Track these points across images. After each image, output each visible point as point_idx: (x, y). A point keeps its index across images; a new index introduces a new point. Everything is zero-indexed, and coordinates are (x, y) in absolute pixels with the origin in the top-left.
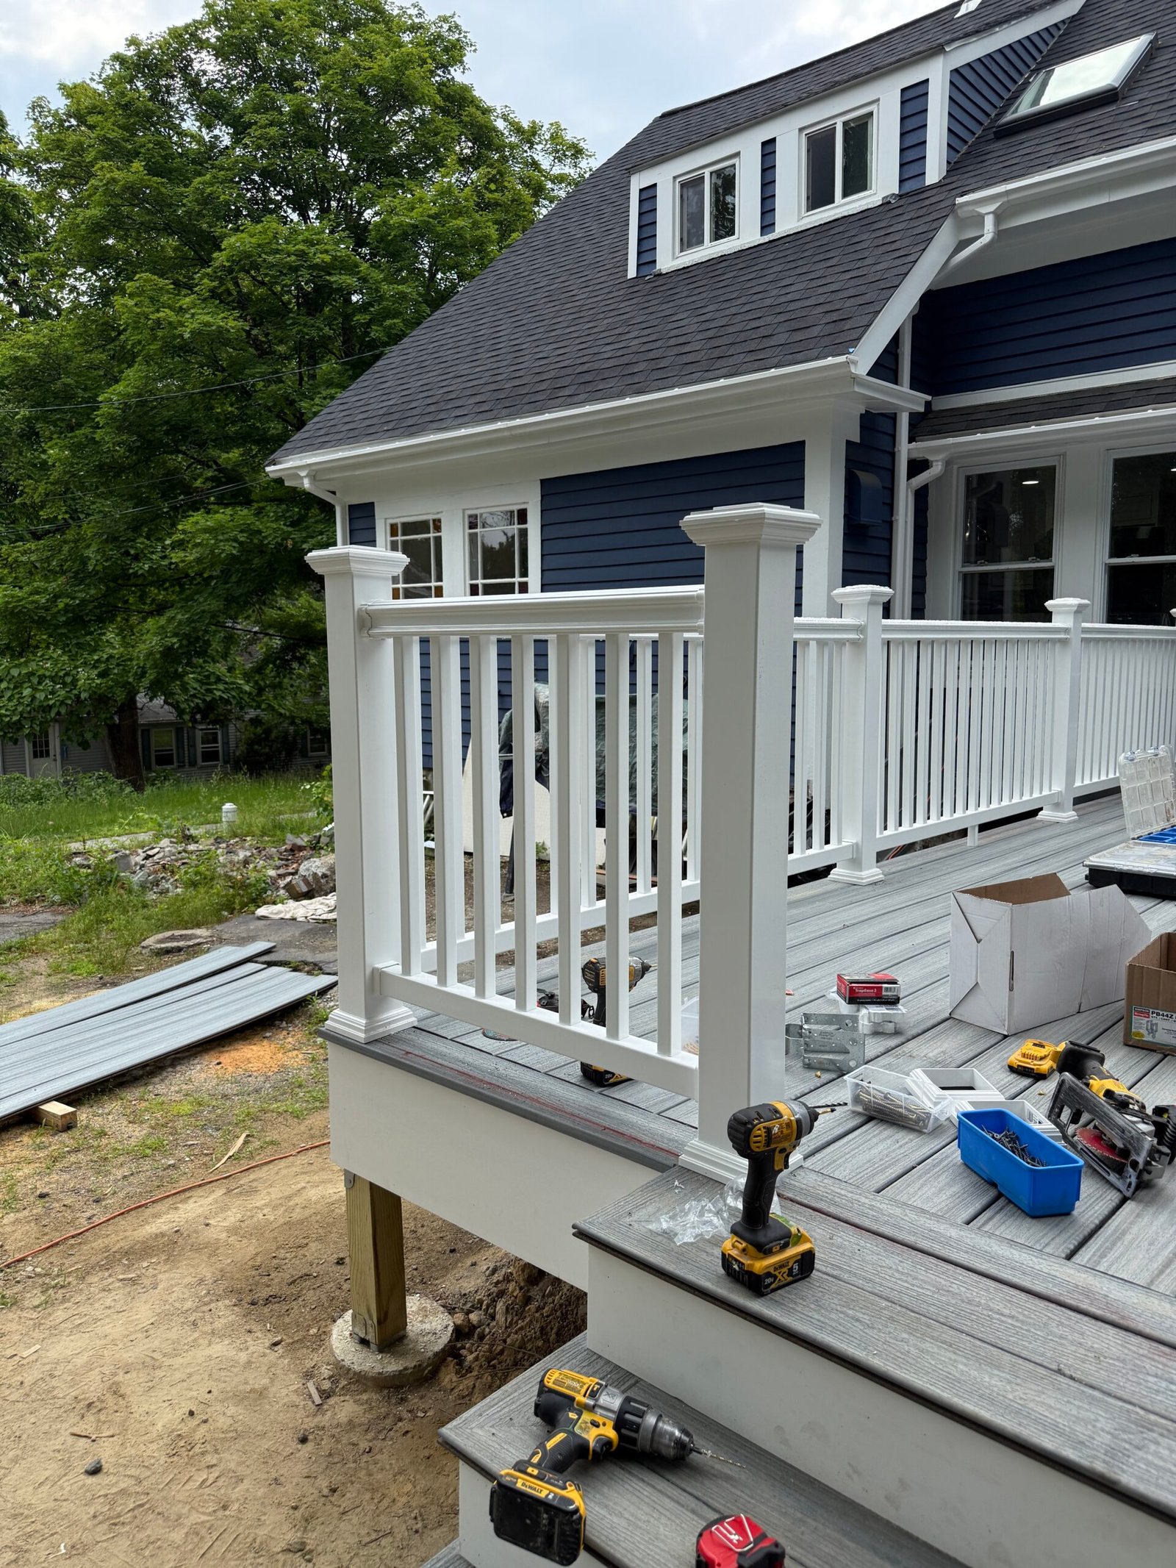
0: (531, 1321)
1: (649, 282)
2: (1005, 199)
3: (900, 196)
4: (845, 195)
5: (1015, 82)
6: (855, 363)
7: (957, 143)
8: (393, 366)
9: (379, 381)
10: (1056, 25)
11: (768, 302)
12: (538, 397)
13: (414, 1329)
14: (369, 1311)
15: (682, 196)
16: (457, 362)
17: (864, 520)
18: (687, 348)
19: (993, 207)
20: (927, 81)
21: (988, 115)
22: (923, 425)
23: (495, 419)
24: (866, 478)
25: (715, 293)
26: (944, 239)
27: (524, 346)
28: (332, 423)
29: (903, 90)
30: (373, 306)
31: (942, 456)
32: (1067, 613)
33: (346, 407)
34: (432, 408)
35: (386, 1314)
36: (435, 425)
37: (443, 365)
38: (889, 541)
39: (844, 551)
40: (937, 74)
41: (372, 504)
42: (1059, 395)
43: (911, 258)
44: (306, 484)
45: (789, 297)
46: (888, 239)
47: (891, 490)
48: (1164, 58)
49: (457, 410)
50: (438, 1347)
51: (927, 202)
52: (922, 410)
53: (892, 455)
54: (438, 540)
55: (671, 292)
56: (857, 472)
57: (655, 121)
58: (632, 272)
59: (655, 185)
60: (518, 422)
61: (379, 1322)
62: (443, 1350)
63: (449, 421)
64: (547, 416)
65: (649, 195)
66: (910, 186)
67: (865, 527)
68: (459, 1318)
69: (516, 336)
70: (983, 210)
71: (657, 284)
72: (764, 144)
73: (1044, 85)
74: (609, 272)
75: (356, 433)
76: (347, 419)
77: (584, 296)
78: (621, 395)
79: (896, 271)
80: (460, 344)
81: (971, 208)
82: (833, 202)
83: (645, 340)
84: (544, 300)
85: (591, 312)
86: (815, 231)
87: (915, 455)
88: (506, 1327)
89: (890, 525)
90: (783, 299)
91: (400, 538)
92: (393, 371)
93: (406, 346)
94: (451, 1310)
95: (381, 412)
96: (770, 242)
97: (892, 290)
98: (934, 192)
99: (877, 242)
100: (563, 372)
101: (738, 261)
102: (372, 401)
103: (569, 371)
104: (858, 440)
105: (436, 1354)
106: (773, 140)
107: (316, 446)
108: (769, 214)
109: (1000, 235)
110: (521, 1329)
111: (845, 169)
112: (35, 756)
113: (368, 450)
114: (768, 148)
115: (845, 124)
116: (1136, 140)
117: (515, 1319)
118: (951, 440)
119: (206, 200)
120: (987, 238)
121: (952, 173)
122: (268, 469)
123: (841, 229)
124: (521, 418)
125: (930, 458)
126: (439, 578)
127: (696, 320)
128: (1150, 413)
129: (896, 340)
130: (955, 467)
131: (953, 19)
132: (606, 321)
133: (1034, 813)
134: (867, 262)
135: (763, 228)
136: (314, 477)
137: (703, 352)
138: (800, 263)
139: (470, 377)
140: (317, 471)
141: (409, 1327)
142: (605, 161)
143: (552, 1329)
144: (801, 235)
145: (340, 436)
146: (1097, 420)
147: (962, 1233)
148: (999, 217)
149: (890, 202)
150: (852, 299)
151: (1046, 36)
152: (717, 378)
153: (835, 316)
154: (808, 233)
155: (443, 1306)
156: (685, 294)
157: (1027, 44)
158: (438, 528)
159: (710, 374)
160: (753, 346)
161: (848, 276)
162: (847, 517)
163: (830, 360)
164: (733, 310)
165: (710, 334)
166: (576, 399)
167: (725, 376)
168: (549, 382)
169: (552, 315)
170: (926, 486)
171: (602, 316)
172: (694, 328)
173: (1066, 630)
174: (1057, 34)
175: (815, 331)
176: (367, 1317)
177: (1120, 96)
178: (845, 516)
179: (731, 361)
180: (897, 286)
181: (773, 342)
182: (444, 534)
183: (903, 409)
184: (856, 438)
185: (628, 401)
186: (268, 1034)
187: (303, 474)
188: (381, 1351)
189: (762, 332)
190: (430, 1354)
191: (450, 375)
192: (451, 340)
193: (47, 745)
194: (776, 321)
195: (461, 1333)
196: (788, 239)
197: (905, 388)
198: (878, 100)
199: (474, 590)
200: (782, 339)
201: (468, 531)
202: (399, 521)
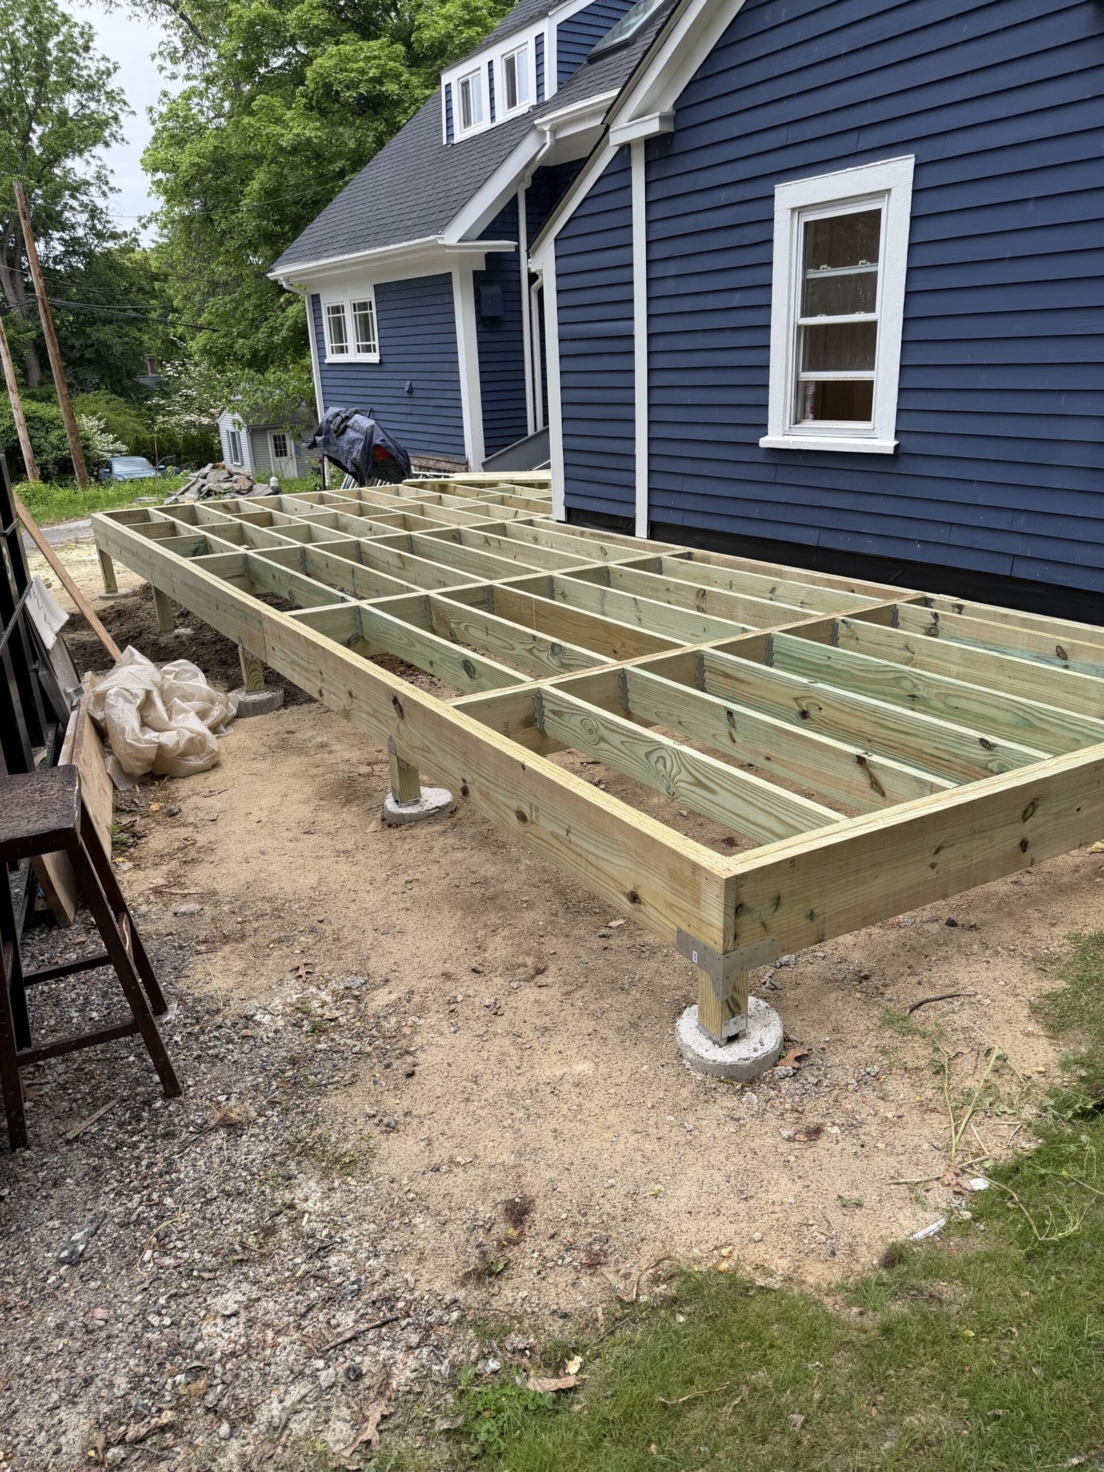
1: (447, 150)
2: (553, 122)
3: (535, 107)
4: (520, 101)
12: (362, 239)
15: (461, 92)
16: (359, 202)
17: (484, 314)
19: (548, 127)
20: (546, 32)
24: (489, 290)
26: (528, 146)
29: (536, 37)
34: (330, 240)
36: (326, 254)
37: (354, 204)
38: (521, 322)
39: (479, 332)
40: (548, 28)
41: (319, 295)
43: (496, 166)
44: (284, 283)
49: (336, 244)
53: (519, 272)
54: (344, 318)
56: (485, 287)
58: (445, 143)
59: (450, 84)
60: (347, 257)
63: (331, 251)
65: (449, 89)
66: (540, 102)
67: (497, 317)
70: (546, 128)
78: (379, 245)
80: (370, 185)
81: (541, 127)
82: (515, 104)
89: (520, 312)
91: (331, 316)
95: (317, 238)
96: (490, 130)
97: (476, 191)
103: (377, 223)
104: (483, 268)
106: (492, 61)
107: (288, 263)
108: (493, 109)
109: (557, 143)
112: (277, 456)
114: (490, 63)
115: (517, 55)
119: (303, 24)
120: (547, 147)
121: (559, 92)
122: (269, 275)
124: (349, 254)
126: (346, 341)
135: (491, 118)
136: (287, 280)
140: (290, 276)
148: (554, 132)
149: (530, 111)
152: (405, 240)
158: (343, 311)
162: (478, 312)
163: (432, 237)
177: (630, 44)
180: (479, 188)
182: (345, 314)
184: (482, 266)
187: (285, 277)
193: (285, 447)
198: (527, 43)
201: (353, 313)
202: (330, 305)
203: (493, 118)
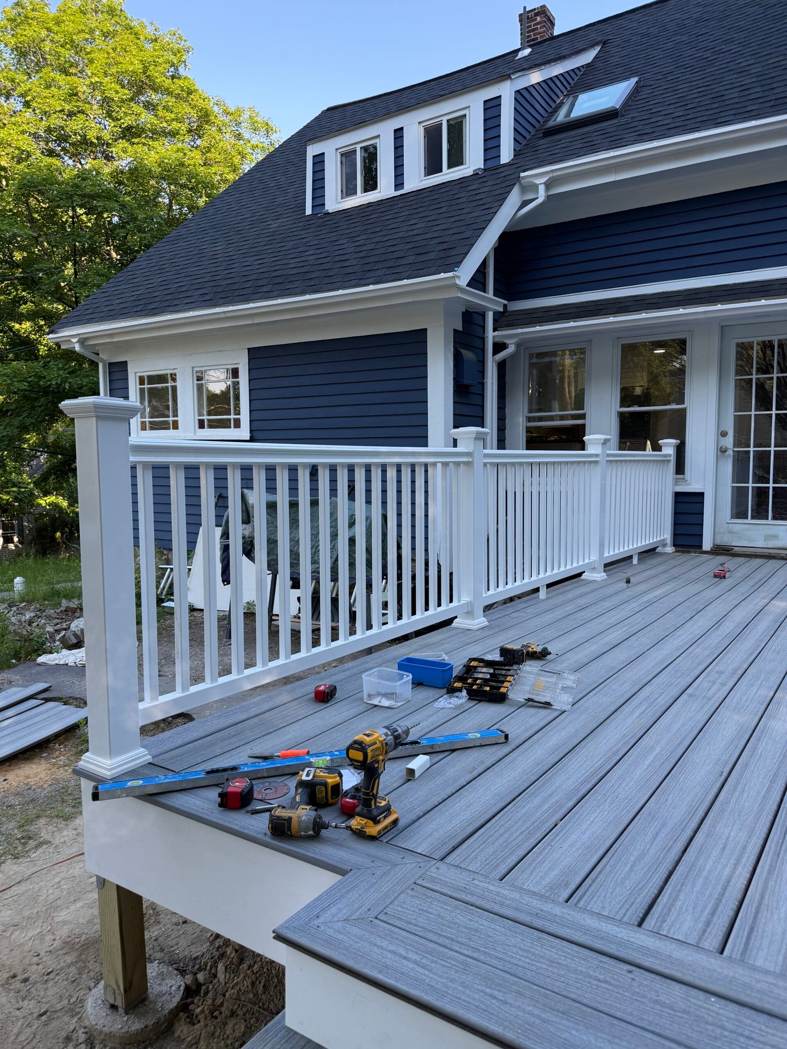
0: (244, 977)
1: (320, 218)
2: (551, 175)
3: (485, 170)
4: (449, 167)
5: (555, 102)
6: (459, 277)
7: (520, 138)
8: (141, 267)
9: (130, 277)
10: (578, 68)
11: (401, 235)
12: (245, 292)
13: (154, 991)
14: (117, 983)
15: (341, 162)
16: (186, 266)
17: (466, 382)
18: (347, 263)
19: (544, 180)
20: (500, 96)
21: (539, 122)
22: (503, 320)
23: (215, 305)
24: (468, 354)
25: (365, 227)
26: (514, 198)
27: (235, 257)
28: (96, 305)
29: (485, 102)
30: (129, 224)
31: (514, 341)
32: (598, 443)
33: (107, 294)
34: (169, 297)
35: (131, 983)
36: (171, 309)
37: (176, 268)
38: (482, 395)
39: (454, 402)
40: (506, 91)
41: (126, 362)
42: (587, 302)
43: (493, 210)
44: (77, 348)
45: (415, 232)
46: (478, 197)
47: (482, 362)
48: (645, 93)
49: (187, 299)
50: (173, 1005)
51: (502, 175)
52: (501, 310)
53: (483, 340)
54: (174, 389)
55: (337, 225)
56: (461, 350)
57: (323, 112)
58: (309, 211)
59: (324, 153)
60: (231, 308)
61: (125, 991)
62: (176, 1007)
63: (182, 306)
64: (251, 305)
65: (319, 160)
66: (491, 164)
67: (467, 386)
68: (189, 978)
69: (229, 250)
70: (537, 181)
71: (326, 219)
72: (395, 131)
73: (573, 105)
74: (294, 210)
75: (114, 313)
76: (107, 303)
77: (276, 225)
78: (303, 293)
79: (484, 218)
80: (188, 254)
81: (530, 180)
82: (441, 171)
83: (319, 256)
84: (247, 227)
85: (281, 236)
86: (430, 189)
87: (497, 340)
88: (226, 983)
89: (482, 385)
90: (411, 233)
91: (146, 386)
92: (142, 271)
93: (151, 254)
94: (182, 972)
95: (133, 299)
96: (401, 195)
97: (481, 230)
98: (506, 168)
99: (471, 199)
100: (262, 276)
101: (380, 207)
102: (126, 291)
103: (266, 275)
104: (461, 329)
105: (171, 1012)
106: (402, 129)
107: (84, 321)
108: (400, 177)
109: (549, 198)
110: (237, 984)
111: (449, 151)
113: (123, 324)
114: (399, 134)
115: (448, 121)
116: (631, 142)
117: (232, 976)
118: (520, 331)
120: (540, 200)
121: (517, 157)
122: (49, 337)
123: (447, 189)
124: (233, 306)
125: (507, 342)
126: (176, 415)
127: (353, 244)
128: (644, 315)
129: (484, 263)
130: (523, 348)
131: (514, 60)
132: (292, 243)
133: (580, 575)
134: (466, 211)
135: (396, 186)
136: (82, 341)
137: (358, 267)
138: (421, 210)
139: (196, 277)
140: (86, 339)
141: (150, 990)
142: (290, 137)
143: (260, 983)
144: (421, 192)
145: (102, 315)
146: (611, 319)
147: (564, 910)
148: (548, 185)
149: (478, 174)
150: (456, 236)
151: (572, 74)
152: (368, 285)
153: (445, 246)
154: (426, 191)
155: (177, 970)
156: (345, 227)
157: (561, 78)
158: (174, 380)
159: (363, 282)
160: (391, 264)
161: (452, 220)
162: (456, 379)
163: (443, 275)
164: (378, 239)
165: (362, 254)
166: (271, 294)
167: (374, 284)
168: (252, 282)
169: (254, 237)
170: (505, 360)
171: (288, 239)
172: (351, 250)
173: (597, 455)
174: (579, 74)
175: (432, 256)
176: (115, 987)
177: (620, 114)
178: (454, 379)
179: (378, 273)
180: (485, 228)
181: (404, 262)
182: (179, 384)
183: (489, 309)
185: (308, 297)
186: (45, 755)
187: (74, 340)
188: (127, 1013)
189: (396, 255)
190: (166, 1012)
191: (183, 275)
192: (183, 251)
194: (406, 247)
195: (191, 992)
196: (412, 194)
197: (490, 294)
198: (469, 107)
199: (201, 425)
200: (411, 259)
201: (196, 382)
202: (145, 374)
203: (399, 185)
